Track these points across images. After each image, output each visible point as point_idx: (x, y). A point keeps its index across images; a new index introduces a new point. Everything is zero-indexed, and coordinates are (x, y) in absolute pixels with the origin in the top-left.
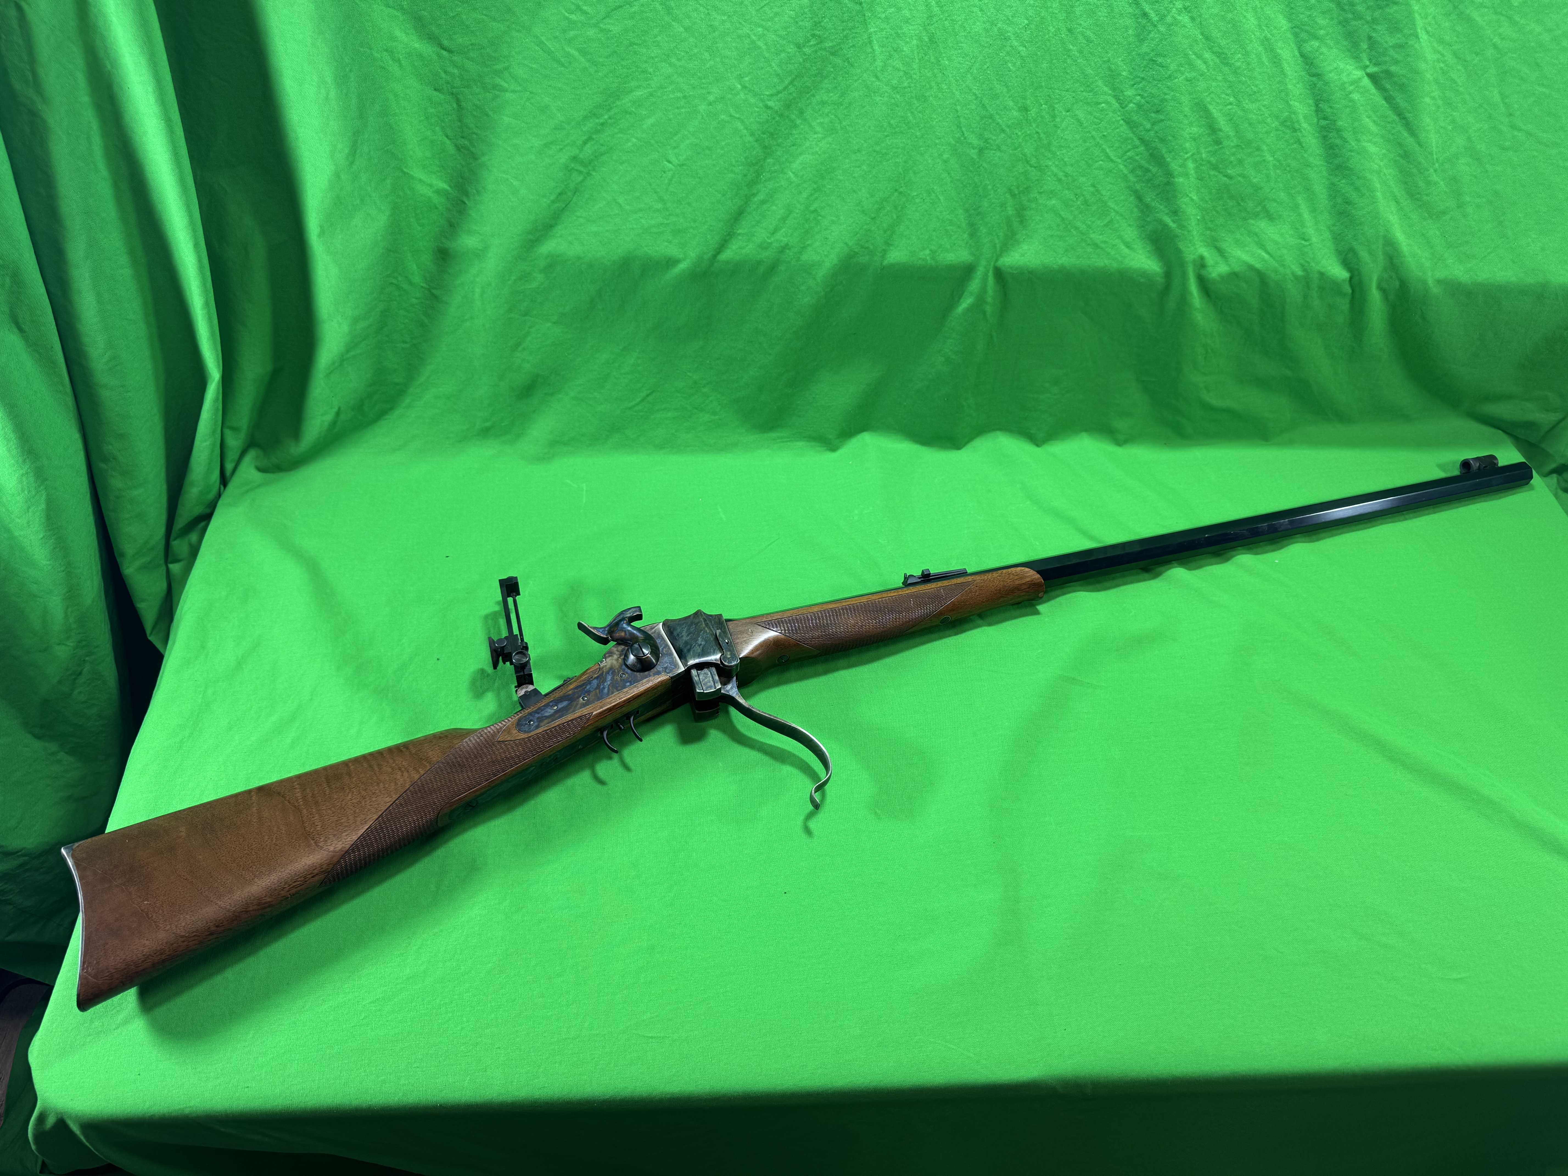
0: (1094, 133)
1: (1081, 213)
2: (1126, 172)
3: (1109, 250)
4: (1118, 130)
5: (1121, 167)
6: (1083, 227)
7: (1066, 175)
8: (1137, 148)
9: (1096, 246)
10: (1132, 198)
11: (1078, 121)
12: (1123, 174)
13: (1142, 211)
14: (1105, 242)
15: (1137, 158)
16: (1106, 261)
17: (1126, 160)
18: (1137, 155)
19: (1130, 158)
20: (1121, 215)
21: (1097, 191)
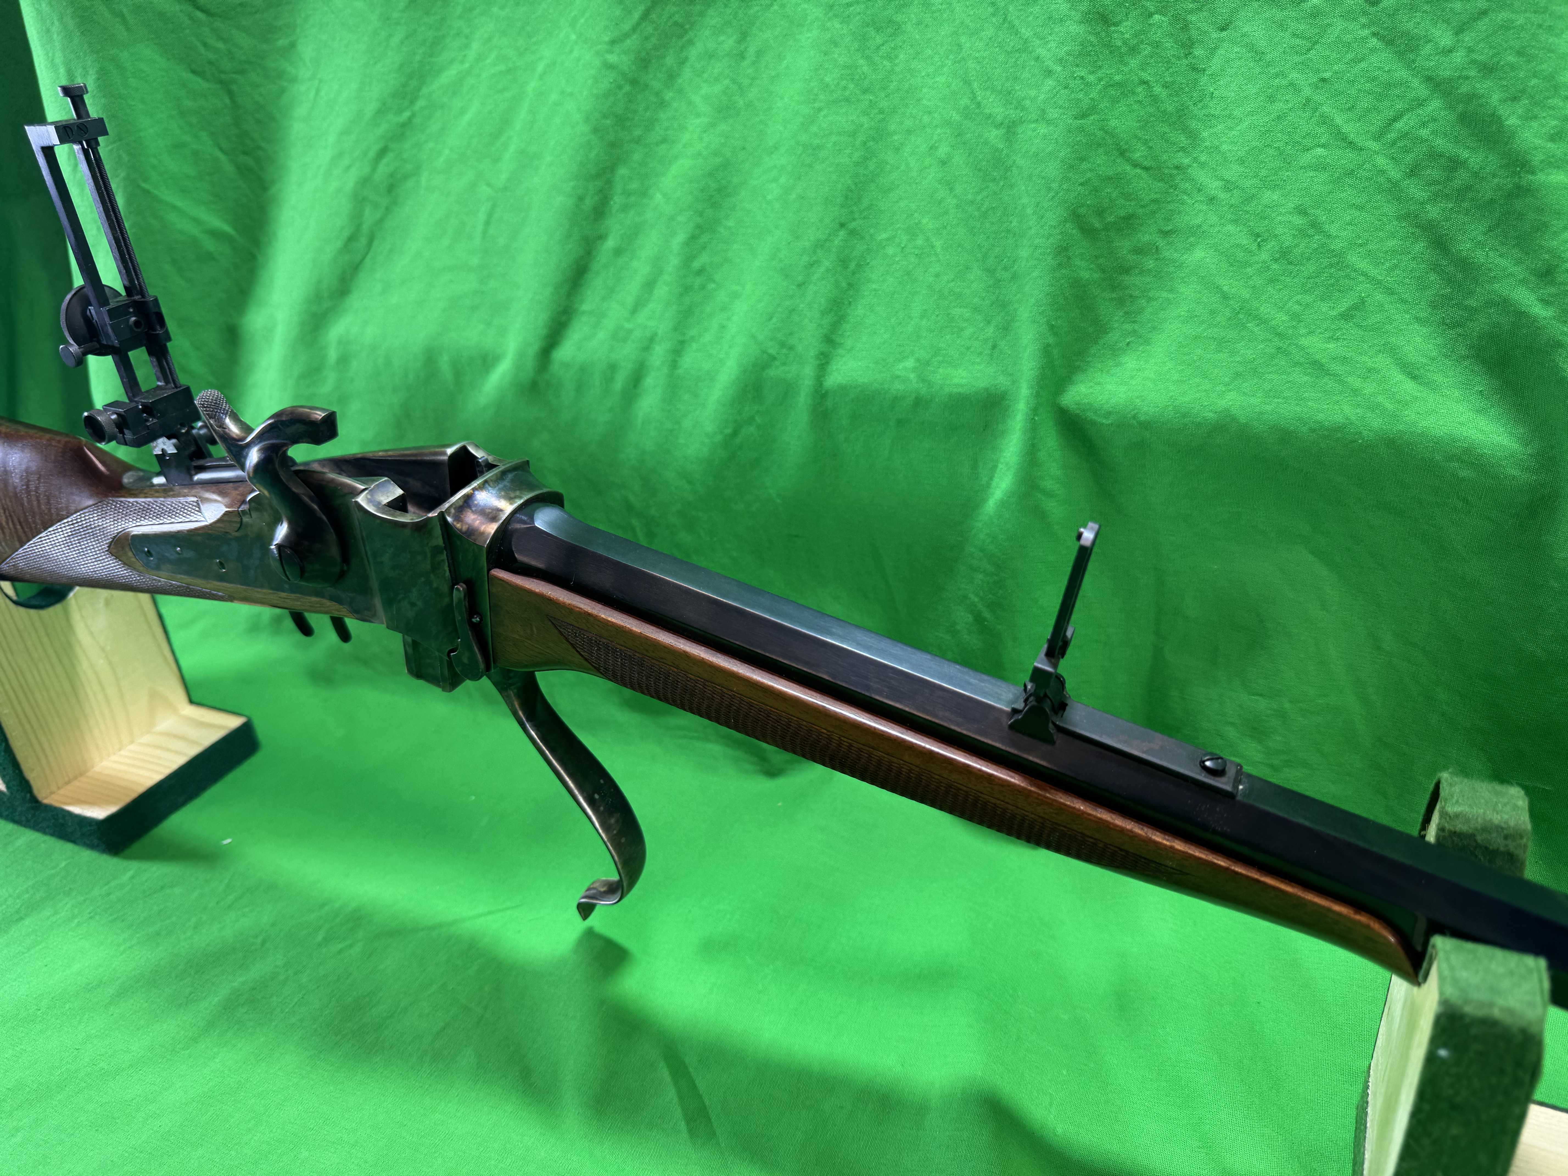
0: (1294, 75)
1: (1272, 281)
2: (1395, 174)
3: (1354, 381)
4: (1363, 65)
5: (1381, 161)
6: (1281, 318)
7: (1228, 186)
8: (1421, 105)
9: (1318, 368)
10: (1419, 246)
11: (1251, 48)
12: (1389, 180)
13: (1450, 281)
14: (1344, 360)
15: (1424, 133)
16: (1347, 409)
17: (1394, 143)
18: (1424, 125)
19: (1404, 135)
20: (1390, 292)
21: (1315, 225)
